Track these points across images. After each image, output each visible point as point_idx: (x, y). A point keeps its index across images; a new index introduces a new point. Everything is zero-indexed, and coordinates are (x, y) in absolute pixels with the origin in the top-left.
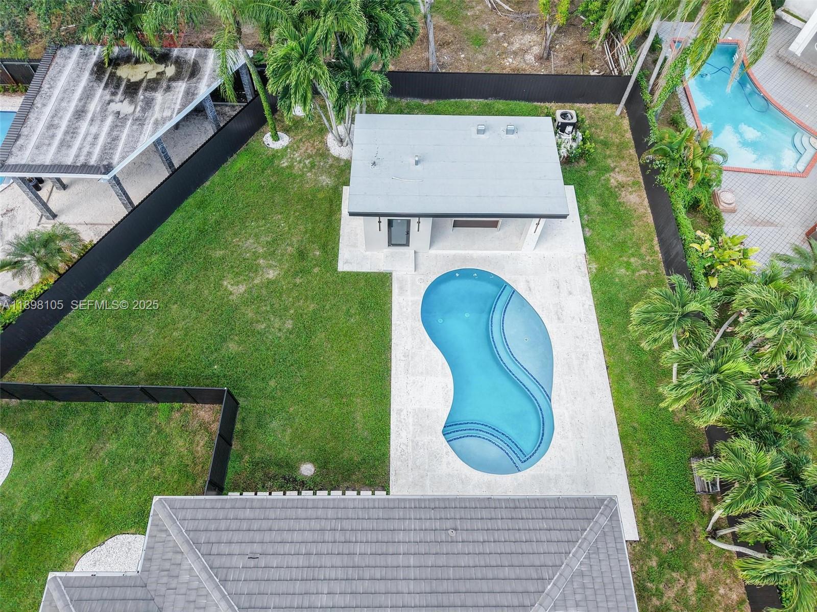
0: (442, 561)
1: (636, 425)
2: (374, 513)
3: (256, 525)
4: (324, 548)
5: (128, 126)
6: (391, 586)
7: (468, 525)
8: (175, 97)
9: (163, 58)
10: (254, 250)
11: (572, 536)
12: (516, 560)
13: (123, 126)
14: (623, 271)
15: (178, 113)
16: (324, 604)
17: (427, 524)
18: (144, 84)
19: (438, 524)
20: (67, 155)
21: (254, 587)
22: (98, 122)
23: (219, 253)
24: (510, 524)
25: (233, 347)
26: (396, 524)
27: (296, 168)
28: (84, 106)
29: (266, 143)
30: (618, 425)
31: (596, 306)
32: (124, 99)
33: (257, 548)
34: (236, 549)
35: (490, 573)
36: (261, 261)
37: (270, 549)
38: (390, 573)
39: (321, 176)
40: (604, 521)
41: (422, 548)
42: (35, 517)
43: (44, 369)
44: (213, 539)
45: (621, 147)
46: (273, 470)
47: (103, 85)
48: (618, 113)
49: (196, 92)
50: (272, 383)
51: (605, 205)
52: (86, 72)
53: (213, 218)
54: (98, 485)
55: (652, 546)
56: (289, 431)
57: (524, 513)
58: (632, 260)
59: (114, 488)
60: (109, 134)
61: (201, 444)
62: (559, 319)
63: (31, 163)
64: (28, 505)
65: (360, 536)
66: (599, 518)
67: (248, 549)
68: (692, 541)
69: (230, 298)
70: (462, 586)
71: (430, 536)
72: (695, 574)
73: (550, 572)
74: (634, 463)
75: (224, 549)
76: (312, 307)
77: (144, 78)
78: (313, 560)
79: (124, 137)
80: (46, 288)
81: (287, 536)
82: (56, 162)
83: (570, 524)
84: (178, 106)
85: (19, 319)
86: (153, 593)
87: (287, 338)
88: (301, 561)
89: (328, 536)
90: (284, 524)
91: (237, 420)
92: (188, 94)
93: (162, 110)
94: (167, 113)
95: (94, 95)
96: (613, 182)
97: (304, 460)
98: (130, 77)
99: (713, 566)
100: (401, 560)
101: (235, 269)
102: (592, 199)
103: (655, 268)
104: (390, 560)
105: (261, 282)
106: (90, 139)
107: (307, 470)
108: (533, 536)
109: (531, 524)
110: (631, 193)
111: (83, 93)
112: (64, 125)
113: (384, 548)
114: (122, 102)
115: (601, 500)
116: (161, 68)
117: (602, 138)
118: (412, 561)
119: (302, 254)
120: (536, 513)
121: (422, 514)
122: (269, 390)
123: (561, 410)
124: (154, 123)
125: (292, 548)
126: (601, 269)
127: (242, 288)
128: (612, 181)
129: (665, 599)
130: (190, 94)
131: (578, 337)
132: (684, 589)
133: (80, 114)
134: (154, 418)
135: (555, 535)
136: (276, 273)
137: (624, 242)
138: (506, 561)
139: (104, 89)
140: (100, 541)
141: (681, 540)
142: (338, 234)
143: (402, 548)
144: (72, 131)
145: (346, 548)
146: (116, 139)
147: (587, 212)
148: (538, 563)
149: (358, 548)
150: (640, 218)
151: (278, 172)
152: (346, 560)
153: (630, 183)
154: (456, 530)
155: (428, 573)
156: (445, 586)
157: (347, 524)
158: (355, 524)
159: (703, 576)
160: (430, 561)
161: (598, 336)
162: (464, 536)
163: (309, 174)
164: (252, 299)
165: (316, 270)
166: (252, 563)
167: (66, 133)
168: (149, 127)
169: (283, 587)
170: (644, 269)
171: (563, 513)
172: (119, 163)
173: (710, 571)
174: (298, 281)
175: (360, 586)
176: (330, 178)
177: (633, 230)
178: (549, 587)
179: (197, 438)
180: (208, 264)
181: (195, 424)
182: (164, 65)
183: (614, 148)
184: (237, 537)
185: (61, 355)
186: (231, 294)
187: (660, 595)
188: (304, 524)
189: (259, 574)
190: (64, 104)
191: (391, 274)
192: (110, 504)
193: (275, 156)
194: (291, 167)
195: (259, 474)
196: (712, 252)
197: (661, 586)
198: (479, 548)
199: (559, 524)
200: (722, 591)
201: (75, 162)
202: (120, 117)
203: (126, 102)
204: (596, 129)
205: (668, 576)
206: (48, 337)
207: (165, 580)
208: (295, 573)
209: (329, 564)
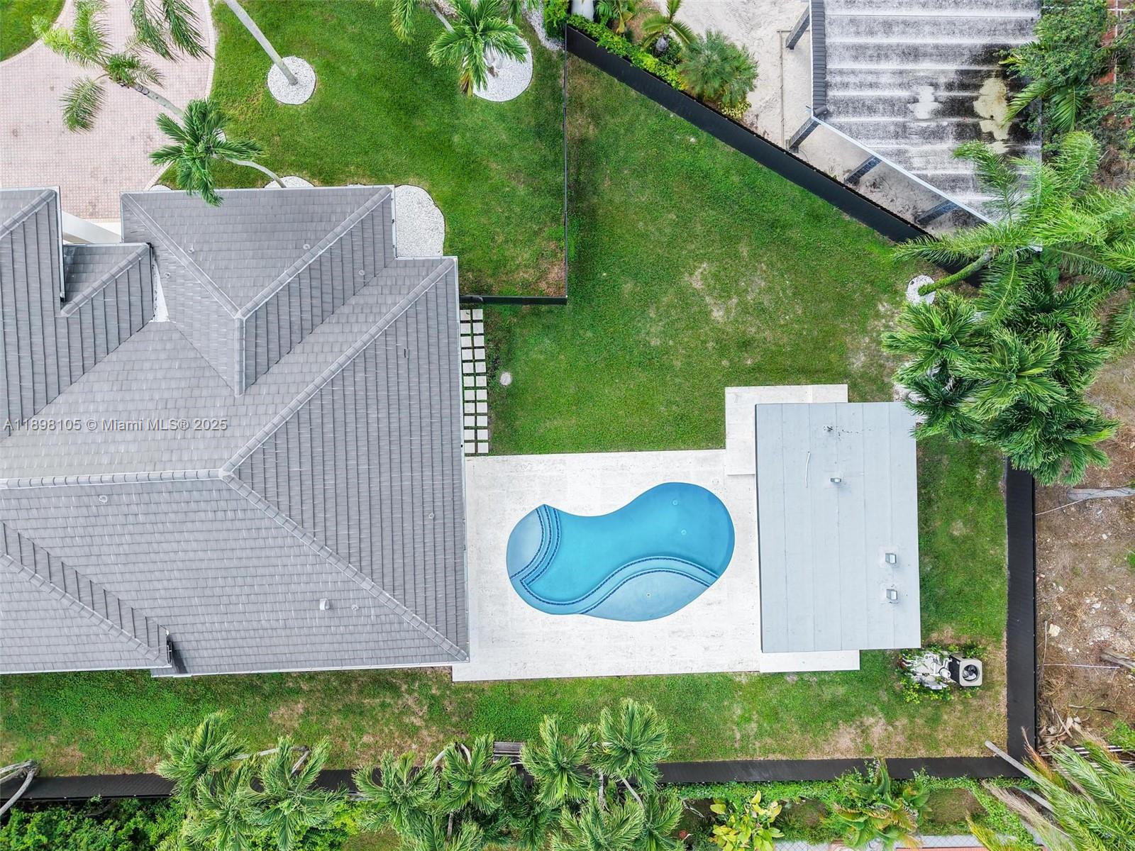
0: (407, 508)
1: (558, 696)
2: (447, 448)
3: (433, 350)
4: (415, 411)
5: (894, 119)
6: (385, 468)
7: (439, 530)
8: (946, 165)
9: (1019, 133)
10: (749, 289)
11: (431, 617)
12: (409, 569)
13: (893, 113)
14: (739, 712)
15: (919, 176)
16: (370, 416)
17: (438, 495)
18: (969, 120)
19: (439, 504)
20: (842, 59)
21: (381, 358)
22: (899, 80)
23: (744, 251)
24: (440, 566)
25: (628, 287)
26: (438, 468)
27: (876, 323)
28: (925, 55)
29: (914, 280)
30: (558, 679)
31: (692, 675)
32: (941, 102)
33: (414, 354)
34: (413, 338)
35: (398, 547)
36: (735, 300)
37: (413, 366)
38: (396, 466)
39: (865, 355)
40: (446, 647)
41: (417, 491)
42: (456, 139)
43: (597, 100)
44: (420, 317)
45: (930, 741)
46: (504, 347)
47: (965, 67)
48: (989, 744)
49: (957, 190)
50: (589, 334)
51: (834, 704)
52: (989, 38)
53: (794, 234)
54: (486, 188)
55: (448, 692)
56: (542, 357)
57: (451, 579)
58: (754, 725)
59: (483, 204)
60: (880, 100)
61: (525, 276)
62: (673, 632)
63: (826, 22)
64: (467, 129)
65: (426, 438)
66: (447, 643)
67: (413, 348)
68: (454, 730)
69: (686, 274)
70: (387, 524)
71: (428, 498)
72: (427, 726)
73: (400, 597)
74: (521, 688)
75: (412, 329)
76: (678, 364)
77: (981, 117)
78: (405, 402)
79: (877, 119)
80: (673, 84)
81: (425, 378)
82: (830, 51)
83: (442, 618)
84: (930, 173)
85: (636, 69)
86: (380, 275)
87: (638, 343)
88: (404, 393)
89: (426, 412)
90: (435, 373)
91: (549, 306)
92: (954, 181)
93: (924, 155)
94: (917, 162)
95: (947, 60)
96: (870, 721)
97: (515, 375)
98: (981, 99)
99: (433, 744)
100: (407, 474)
101: (722, 273)
102: (841, 690)
103: (744, 749)
104: (406, 466)
105: (706, 305)
106: (870, 79)
107: (506, 379)
108: (430, 585)
109: (441, 584)
110: (853, 740)
111: (948, 46)
112: (894, 40)
113: (417, 459)
114: (936, 100)
115: (466, 648)
116: (1001, 134)
117: (945, 717)
118: (407, 483)
119: (745, 344)
120: (451, 589)
121: (448, 490)
122: (581, 332)
123: (572, 623)
124: (899, 151)
125: (414, 384)
126: (740, 686)
127: (697, 284)
128: (872, 720)
129: (407, 696)
130: (955, 183)
131: (652, 650)
132: (414, 713)
133: (913, 53)
134: (549, 224)
135: (431, 604)
136: (720, 320)
137: (778, 720)
138: (409, 560)
139: (957, 71)
140: (438, 203)
141: (455, 719)
142: (776, 384)
143: (417, 475)
144: (881, 53)
145: (415, 428)
146: (871, 110)
147: (821, 683)
148: (407, 587)
149: (416, 438)
150: (815, 745)
151: (871, 302)
152: (405, 429)
153: (869, 741)
154: (434, 519)
155: (397, 497)
156: (387, 511)
157: (436, 427)
158: (437, 434)
159: (425, 732)
160: (407, 498)
161: (654, 672)
162: (429, 526)
163: (867, 340)
164: (685, 298)
165: (725, 363)
166: (401, 353)
167: (879, 47)
168: (892, 145)
169: (382, 383)
170: (742, 736)
171: (452, 612)
172: (833, 125)
173: (429, 739)
174: (710, 345)
175: (384, 443)
176: (862, 367)
177: (796, 732)
178: (387, 595)
179: (531, 271)
180: (730, 240)
181: (544, 266)
182: (1006, 137)
183: (927, 731)
184: (423, 336)
185: (613, 112)
186: (691, 274)
187: (410, 692)
188: (435, 390)
189: (392, 361)
190: (927, 28)
191: (724, 447)
192: (468, 203)
193: (896, 294)
194: (878, 315)
195: (500, 334)
196: (751, 815)
197: (416, 694)
198: (418, 539)
199: (441, 608)
200: (414, 746)
201: (831, 73)
202: (908, 105)
203: (936, 105)
204: (961, 711)
205: (424, 702)
206: (633, 93)
207: (389, 283)
208: (393, 389)
209: (402, 415)
